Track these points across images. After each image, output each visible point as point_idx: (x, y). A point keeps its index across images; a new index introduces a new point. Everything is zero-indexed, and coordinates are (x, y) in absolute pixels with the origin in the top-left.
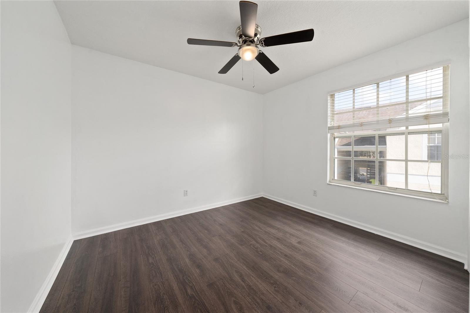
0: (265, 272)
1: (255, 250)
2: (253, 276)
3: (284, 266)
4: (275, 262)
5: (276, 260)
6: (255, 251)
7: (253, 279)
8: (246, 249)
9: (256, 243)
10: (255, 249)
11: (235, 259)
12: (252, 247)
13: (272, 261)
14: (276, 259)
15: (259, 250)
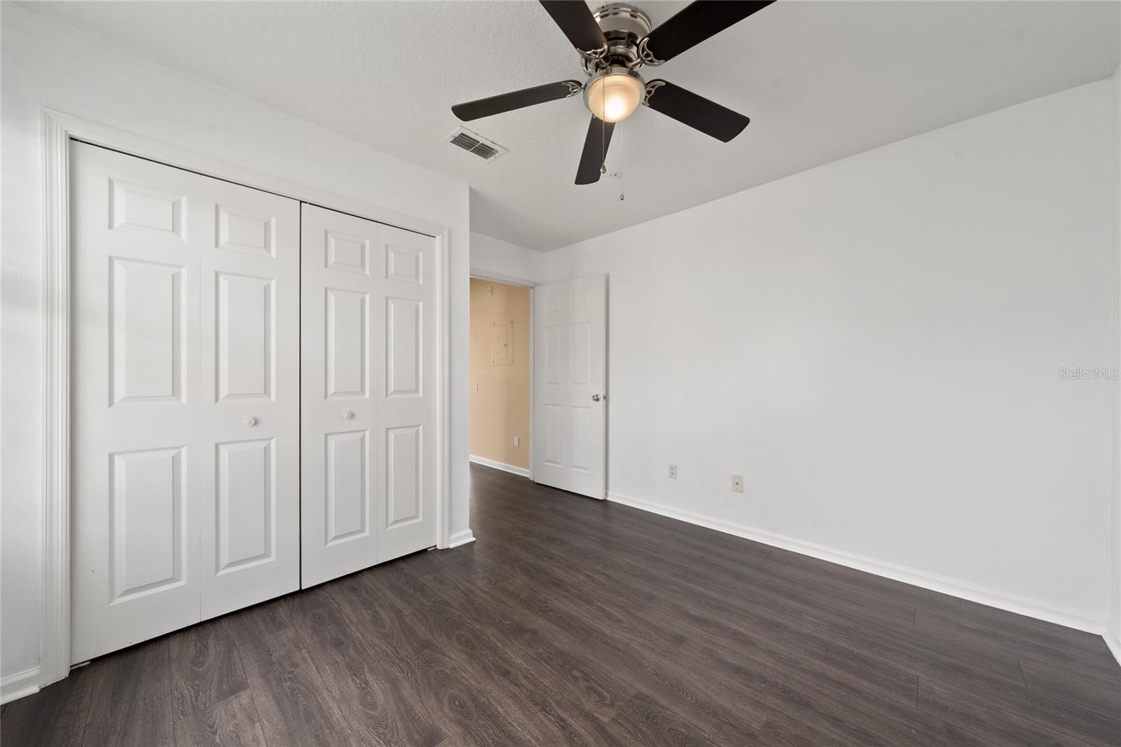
0: (563, 628)
1: (596, 683)
2: (587, 617)
3: (520, 643)
4: (541, 650)
5: (534, 656)
6: (592, 679)
7: (585, 614)
8: (622, 684)
9: (597, 715)
10: (596, 686)
11: (637, 648)
12: (605, 694)
13: (547, 652)
14: (534, 658)
15: (582, 684)
